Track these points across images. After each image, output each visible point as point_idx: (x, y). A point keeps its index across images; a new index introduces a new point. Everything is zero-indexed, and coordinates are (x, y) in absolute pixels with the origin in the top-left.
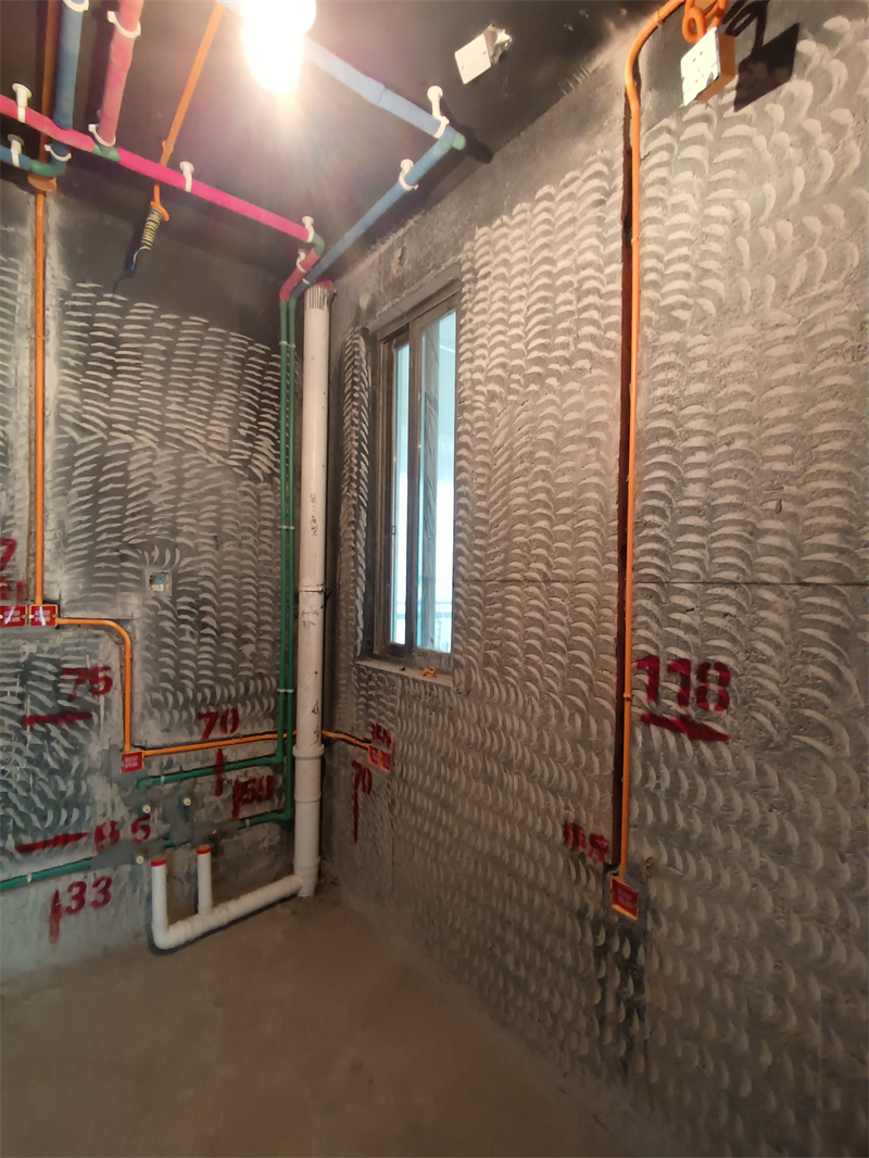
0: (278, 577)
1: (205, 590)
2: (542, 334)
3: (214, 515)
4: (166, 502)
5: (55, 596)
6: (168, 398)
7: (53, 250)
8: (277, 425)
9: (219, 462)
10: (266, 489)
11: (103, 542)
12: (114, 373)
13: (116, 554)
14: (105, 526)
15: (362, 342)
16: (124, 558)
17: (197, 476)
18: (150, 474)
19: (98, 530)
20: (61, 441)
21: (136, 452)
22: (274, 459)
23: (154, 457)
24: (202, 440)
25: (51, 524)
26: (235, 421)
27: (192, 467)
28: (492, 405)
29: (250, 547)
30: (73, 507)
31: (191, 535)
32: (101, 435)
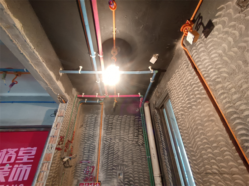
0: (148, 172)
1: (131, 177)
2: (187, 97)
3: (131, 156)
4: (121, 154)
5: (100, 180)
6: (121, 131)
7: (104, 112)
8: (142, 132)
9: (131, 143)
10: (142, 147)
11: (109, 165)
12: (112, 129)
13: (112, 168)
14: (110, 162)
15: (156, 110)
16: (113, 169)
17: (127, 147)
18: (118, 148)
19: (108, 162)
20: (103, 144)
21: (115, 144)
22: (143, 140)
23: (118, 144)
24: (128, 139)
25: (101, 162)
26: (134, 133)
27: (126, 145)
28: (183, 117)
29: (140, 164)
30: (104, 158)
31: (127, 162)
32: (109, 141)
